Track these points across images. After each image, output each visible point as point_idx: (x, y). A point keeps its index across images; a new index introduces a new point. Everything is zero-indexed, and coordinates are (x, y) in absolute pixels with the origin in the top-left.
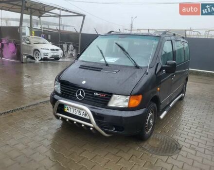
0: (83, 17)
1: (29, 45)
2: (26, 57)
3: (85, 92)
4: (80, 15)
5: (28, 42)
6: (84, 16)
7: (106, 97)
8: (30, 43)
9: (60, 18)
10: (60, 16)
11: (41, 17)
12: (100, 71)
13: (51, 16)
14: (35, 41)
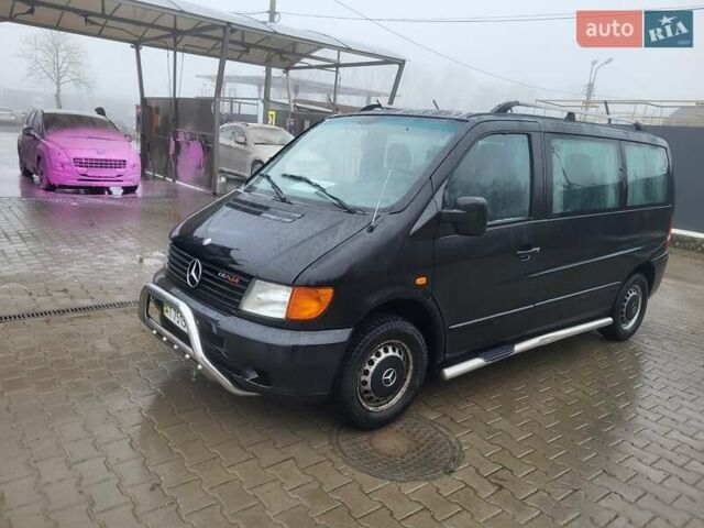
0: (397, 67)
1: (242, 147)
2: (223, 179)
3: (204, 267)
4: (387, 61)
5: (242, 139)
6: (401, 63)
7: (239, 286)
8: (245, 144)
9: (337, 72)
10: (338, 65)
11: (291, 72)
12: (258, 214)
13: (310, 67)
14: (260, 138)
